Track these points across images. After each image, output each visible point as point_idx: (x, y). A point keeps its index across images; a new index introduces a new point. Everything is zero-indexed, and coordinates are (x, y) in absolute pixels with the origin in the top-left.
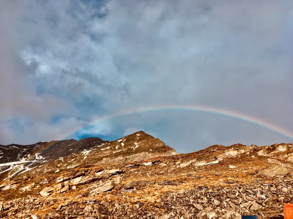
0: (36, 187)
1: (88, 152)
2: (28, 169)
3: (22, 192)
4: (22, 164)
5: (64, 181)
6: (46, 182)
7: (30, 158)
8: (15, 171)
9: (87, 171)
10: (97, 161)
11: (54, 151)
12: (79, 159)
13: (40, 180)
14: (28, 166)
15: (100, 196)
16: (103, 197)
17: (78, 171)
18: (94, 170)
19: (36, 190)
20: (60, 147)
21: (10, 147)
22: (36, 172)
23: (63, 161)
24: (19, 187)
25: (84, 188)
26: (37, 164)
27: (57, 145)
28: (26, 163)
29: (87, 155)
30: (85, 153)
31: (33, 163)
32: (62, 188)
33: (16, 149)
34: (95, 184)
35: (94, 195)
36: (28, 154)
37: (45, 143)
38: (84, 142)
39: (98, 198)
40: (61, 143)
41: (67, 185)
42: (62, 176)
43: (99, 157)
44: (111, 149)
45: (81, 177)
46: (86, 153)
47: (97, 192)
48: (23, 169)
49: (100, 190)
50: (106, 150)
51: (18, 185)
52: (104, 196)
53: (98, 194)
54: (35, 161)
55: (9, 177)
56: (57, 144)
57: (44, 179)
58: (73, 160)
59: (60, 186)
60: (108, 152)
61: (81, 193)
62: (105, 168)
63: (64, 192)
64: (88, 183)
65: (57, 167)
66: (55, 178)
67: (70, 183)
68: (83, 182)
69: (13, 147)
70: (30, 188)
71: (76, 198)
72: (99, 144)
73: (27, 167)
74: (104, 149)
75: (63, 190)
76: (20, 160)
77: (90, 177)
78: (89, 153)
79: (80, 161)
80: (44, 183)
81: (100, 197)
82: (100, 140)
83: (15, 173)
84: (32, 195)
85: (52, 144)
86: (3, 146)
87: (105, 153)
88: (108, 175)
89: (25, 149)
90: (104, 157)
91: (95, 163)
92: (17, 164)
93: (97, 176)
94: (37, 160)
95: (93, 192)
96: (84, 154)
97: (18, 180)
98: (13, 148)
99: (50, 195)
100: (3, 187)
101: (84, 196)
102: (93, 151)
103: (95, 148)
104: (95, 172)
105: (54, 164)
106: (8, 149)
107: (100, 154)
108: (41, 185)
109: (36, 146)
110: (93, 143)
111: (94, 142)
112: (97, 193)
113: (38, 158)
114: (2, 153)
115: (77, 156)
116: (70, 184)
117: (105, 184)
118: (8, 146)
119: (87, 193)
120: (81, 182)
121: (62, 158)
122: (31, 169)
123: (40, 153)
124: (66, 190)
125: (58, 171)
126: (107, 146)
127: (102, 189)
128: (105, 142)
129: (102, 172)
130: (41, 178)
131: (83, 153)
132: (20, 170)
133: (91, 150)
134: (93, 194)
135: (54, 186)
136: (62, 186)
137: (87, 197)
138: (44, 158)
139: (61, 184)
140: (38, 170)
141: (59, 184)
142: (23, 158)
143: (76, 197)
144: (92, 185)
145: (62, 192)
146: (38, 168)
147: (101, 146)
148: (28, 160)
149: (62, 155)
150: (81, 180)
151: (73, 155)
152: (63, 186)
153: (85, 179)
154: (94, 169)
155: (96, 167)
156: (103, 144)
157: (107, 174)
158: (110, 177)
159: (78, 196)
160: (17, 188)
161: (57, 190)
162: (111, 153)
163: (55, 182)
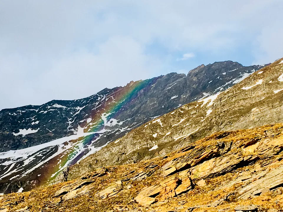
0: (126, 189)
1: (214, 97)
2: (93, 150)
3: (101, 201)
4: (80, 139)
5: (177, 171)
6: (143, 177)
7: (93, 125)
8: (70, 156)
9: (223, 146)
10: (238, 117)
11: (139, 106)
12: (197, 117)
13: (129, 172)
14: (93, 142)
15: (264, 199)
16: (270, 201)
17: (204, 148)
18: (238, 142)
19: (126, 193)
20: (149, 94)
21: (49, 107)
22: (112, 154)
23: (161, 124)
24: (93, 190)
25: (223, 183)
26: (110, 137)
27: (142, 91)
28: (87, 136)
29: (213, 105)
30: (206, 101)
31: (101, 135)
32: (177, 186)
33: (61, 109)
34: (246, 173)
35: (250, 198)
36: (88, 117)
37: (116, 89)
38: (199, 75)
39: (260, 203)
40: (150, 85)
41: (186, 180)
42: (172, 161)
43: (242, 108)
44: (267, 84)
45: (213, 160)
46: (210, 101)
47: (254, 190)
48: (83, 150)
49: (261, 185)
50: (255, 89)
51: (91, 186)
52: (272, 199)
53: (259, 194)
54: (104, 131)
55: (61, 169)
56: (141, 88)
57: (136, 170)
58: (182, 120)
59: (172, 181)
60: (260, 93)
61: (220, 195)
62: (262, 135)
63: (184, 194)
64: (231, 172)
65: (152, 139)
66: (157, 167)
67: (190, 173)
68: (219, 170)
69: (54, 106)
70: (114, 191)
71: (213, 206)
72: (237, 75)
73: (91, 145)
74: (250, 87)
75: (180, 189)
76: (75, 133)
77: (231, 158)
78: (217, 100)
79: (198, 122)
80: (140, 179)
81: (263, 201)
82: (237, 65)
83: (71, 161)
84: (121, 205)
85: (130, 91)
86: (36, 107)
87: (254, 95)
88: (272, 150)
89: (78, 108)
90: (253, 106)
91: (233, 121)
92: (70, 141)
93: (247, 154)
94: (107, 127)
95: (245, 192)
96: (204, 103)
97: (89, 177)
98: (56, 108)
99: (156, 201)
100: (65, 193)
101: (227, 200)
102: (225, 94)
103: (227, 87)
104: (240, 147)
105: (143, 133)
106: (46, 112)
107: (243, 99)
108: (135, 184)
109: (99, 98)
110: (222, 76)
111: (224, 74)
112: (255, 193)
113: (109, 124)
114: (37, 122)
115: (191, 110)
116: (193, 177)
117: (270, 173)
118: (44, 107)
119: (234, 194)
120: (215, 170)
121: (159, 118)
122: (99, 149)
123: (110, 114)
124: (186, 190)
125: (155, 147)
126: (256, 77)
127: (265, 183)
128: (248, 69)
129: (258, 143)
130: (131, 168)
131: (202, 102)
132: (79, 153)
133: (219, 93)
134: (247, 195)
135: (161, 184)
136: (177, 182)
137: (235, 201)
138: (121, 123)
139: (173, 177)
140: (115, 150)
141: (169, 179)
142: (79, 127)
143: (213, 203)
144: (240, 174)
145: (179, 194)
146: (113, 145)
147: (241, 80)
148: (89, 130)
149: (158, 113)
150: (214, 167)
151: (182, 110)
152: (179, 182)
153: (221, 163)
154: (237, 140)
155: (240, 136)
156: (246, 75)
157: (270, 148)
158: (278, 154)
159: (216, 202)
160: (90, 194)
161: (168, 191)
162: (267, 93)
163: (160, 174)
